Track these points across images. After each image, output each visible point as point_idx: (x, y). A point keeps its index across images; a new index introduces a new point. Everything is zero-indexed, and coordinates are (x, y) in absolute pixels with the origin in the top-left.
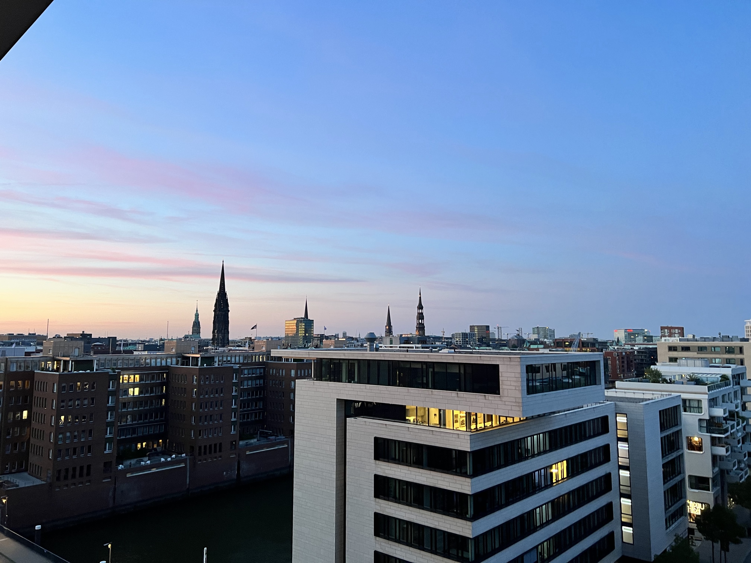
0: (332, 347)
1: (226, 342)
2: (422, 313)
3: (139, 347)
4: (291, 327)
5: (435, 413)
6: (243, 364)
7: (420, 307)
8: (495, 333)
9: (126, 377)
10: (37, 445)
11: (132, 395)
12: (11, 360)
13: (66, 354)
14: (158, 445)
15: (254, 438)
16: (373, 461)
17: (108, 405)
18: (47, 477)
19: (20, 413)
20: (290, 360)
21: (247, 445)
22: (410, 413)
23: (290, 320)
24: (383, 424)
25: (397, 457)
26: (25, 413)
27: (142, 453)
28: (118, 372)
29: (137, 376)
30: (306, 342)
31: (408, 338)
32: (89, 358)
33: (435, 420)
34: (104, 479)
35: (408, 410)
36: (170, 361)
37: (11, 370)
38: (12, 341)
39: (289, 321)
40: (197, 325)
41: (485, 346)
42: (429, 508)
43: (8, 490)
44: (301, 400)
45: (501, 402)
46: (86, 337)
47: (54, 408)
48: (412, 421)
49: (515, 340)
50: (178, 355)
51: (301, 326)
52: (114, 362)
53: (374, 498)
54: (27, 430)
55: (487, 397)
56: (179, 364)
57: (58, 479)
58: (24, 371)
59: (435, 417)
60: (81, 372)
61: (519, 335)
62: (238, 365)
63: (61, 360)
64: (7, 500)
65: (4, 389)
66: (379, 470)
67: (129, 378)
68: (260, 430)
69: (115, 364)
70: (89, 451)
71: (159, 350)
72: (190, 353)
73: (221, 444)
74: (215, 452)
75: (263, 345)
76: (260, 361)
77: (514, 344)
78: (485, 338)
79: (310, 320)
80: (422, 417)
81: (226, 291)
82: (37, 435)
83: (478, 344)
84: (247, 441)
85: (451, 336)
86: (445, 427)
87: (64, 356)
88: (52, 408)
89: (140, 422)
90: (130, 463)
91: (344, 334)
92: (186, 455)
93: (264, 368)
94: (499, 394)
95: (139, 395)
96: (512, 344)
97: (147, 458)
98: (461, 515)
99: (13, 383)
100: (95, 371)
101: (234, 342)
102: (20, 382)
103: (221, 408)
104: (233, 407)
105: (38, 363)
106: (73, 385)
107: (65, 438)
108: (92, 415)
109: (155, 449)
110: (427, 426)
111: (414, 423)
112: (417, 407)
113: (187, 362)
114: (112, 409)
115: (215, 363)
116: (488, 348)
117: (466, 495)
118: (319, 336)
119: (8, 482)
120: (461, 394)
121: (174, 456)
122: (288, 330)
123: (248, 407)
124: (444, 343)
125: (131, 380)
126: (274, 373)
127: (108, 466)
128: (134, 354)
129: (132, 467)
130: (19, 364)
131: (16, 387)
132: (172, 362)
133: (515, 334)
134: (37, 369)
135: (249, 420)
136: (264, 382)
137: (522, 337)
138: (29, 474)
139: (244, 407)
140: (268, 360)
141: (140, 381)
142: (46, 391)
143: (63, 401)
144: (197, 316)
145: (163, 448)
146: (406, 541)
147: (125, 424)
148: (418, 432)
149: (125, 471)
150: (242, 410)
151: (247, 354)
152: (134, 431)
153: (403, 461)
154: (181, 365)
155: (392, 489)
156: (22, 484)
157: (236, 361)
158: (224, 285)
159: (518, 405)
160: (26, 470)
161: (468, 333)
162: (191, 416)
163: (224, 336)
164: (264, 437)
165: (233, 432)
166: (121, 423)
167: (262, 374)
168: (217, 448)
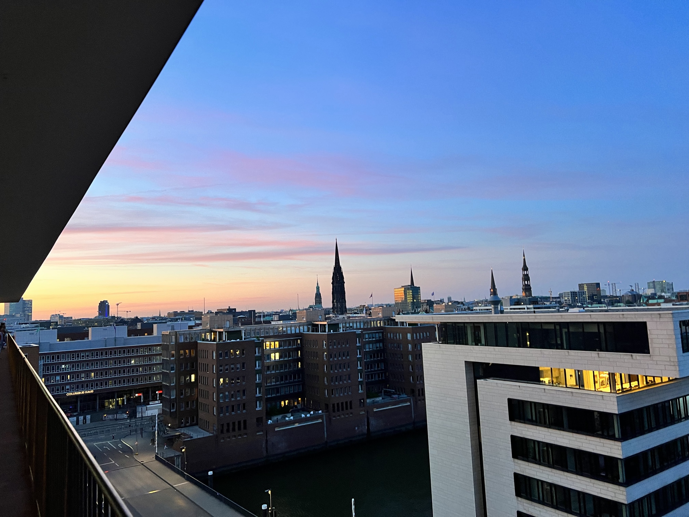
0: (443, 311)
1: (344, 310)
2: (527, 275)
3: (275, 317)
4: (399, 295)
5: (571, 374)
6: (364, 329)
7: (525, 268)
8: (607, 291)
9: (268, 344)
10: (204, 403)
11: (274, 359)
12: (180, 333)
13: (220, 327)
14: (298, 403)
15: (379, 396)
16: (508, 422)
17: (256, 369)
18: (214, 430)
19: (189, 377)
20: (405, 325)
21: (374, 402)
22: (545, 374)
23: (398, 287)
24: (516, 386)
25: (534, 418)
26: (193, 377)
27: (286, 410)
28: (262, 340)
29: (277, 343)
30: (416, 308)
31: (518, 299)
32: (237, 329)
33: (572, 381)
34: (258, 432)
35: (542, 371)
36: (302, 328)
37: (180, 342)
38: (177, 317)
39: (397, 289)
40: (318, 296)
41: (596, 304)
42: (575, 471)
43: (185, 441)
44: (428, 362)
45: (651, 361)
46: (231, 311)
47: (215, 372)
48: (547, 382)
49: (629, 295)
50: (308, 323)
51: (409, 293)
52: (258, 331)
53: (512, 459)
54: (195, 390)
55: (634, 357)
56: (310, 331)
57: (222, 432)
58: (190, 342)
59: (571, 377)
60: (232, 341)
61: (633, 290)
62: (360, 330)
63: (216, 332)
64: (185, 450)
65: (176, 357)
66: (516, 430)
67: (270, 344)
68: (384, 389)
69: (258, 333)
70: (244, 408)
71: (291, 319)
72: (318, 321)
73: (351, 402)
74: (347, 409)
75: (380, 311)
76: (378, 326)
77: (628, 300)
78: (595, 295)
79: (416, 287)
80: (557, 378)
81: (340, 265)
82: (203, 395)
83: (588, 302)
84: (373, 399)
85: (558, 296)
86: (583, 388)
87: (218, 328)
88: (213, 372)
89: (282, 382)
90: (277, 419)
91: (449, 299)
92: (322, 412)
93: (383, 333)
94: (649, 353)
95: (279, 359)
96: (626, 300)
97: (290, 415)
98: (613, 480)
99: (182, 352)
100: (243, 339)
101: (351, 310)
102: (187, 351)
103: (349, 369)
104: (359, 368)
105: (199, 335)
106: (227, 352)
107: (225, 397)
108: (244, 377)
109: (296, 406)
110: (564, 387)
111: (549, 384)
112: (551, 368)
113: (316, 329)
114: (259, 372)
115: (340, 329)
116: (600, 305)
117: (617, 459)
118: (426, 301)
119: (185, 434)
120: (603, 354)
121: (312, 413)
122: (397, 297)
123: (371, 368)
124: (553, 303)
125: (272, 347)
126: (392, 336)
127: (259, 420)
128: (272, 324)
129: (279, 422)
130: (185, 336)
131: (185, 356)
132: (304, 330)
133: (628, 289)
134: (199, 340)
135: (373, 380)
136: (383, 345)
137: (636, 292)
138: (200, 428)
139: (368, 368)
140: (385, 325)
141: (279, 347)
142: (208, 358)
143: (221, 366)
144: (318, 288)
145: (303, 405)
146: (537, 499)
147: (270, 384)
148: (555, 393)
149: (273, 426)
150: (366, 371)
151: (367, 320)
152: (278, 390)
153: (540, 423)
154: (312, 332)
155: (531, 450)
156: (195, 436)
157: (357, 328)
158: (339, 260)
159: (673, 364)
160: (197, 424)
161: (577, 291)
162: (324, 378)
163: (342, 305)
164: (388, 395)
165: (360, 391)
166: (267, 384)
167: (381, 338)
168: (348, 405)
